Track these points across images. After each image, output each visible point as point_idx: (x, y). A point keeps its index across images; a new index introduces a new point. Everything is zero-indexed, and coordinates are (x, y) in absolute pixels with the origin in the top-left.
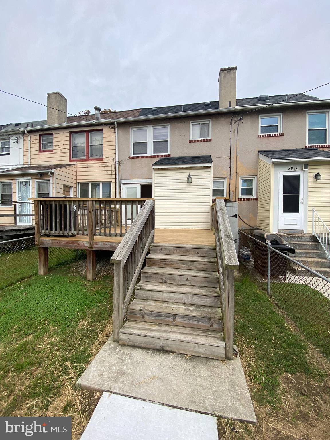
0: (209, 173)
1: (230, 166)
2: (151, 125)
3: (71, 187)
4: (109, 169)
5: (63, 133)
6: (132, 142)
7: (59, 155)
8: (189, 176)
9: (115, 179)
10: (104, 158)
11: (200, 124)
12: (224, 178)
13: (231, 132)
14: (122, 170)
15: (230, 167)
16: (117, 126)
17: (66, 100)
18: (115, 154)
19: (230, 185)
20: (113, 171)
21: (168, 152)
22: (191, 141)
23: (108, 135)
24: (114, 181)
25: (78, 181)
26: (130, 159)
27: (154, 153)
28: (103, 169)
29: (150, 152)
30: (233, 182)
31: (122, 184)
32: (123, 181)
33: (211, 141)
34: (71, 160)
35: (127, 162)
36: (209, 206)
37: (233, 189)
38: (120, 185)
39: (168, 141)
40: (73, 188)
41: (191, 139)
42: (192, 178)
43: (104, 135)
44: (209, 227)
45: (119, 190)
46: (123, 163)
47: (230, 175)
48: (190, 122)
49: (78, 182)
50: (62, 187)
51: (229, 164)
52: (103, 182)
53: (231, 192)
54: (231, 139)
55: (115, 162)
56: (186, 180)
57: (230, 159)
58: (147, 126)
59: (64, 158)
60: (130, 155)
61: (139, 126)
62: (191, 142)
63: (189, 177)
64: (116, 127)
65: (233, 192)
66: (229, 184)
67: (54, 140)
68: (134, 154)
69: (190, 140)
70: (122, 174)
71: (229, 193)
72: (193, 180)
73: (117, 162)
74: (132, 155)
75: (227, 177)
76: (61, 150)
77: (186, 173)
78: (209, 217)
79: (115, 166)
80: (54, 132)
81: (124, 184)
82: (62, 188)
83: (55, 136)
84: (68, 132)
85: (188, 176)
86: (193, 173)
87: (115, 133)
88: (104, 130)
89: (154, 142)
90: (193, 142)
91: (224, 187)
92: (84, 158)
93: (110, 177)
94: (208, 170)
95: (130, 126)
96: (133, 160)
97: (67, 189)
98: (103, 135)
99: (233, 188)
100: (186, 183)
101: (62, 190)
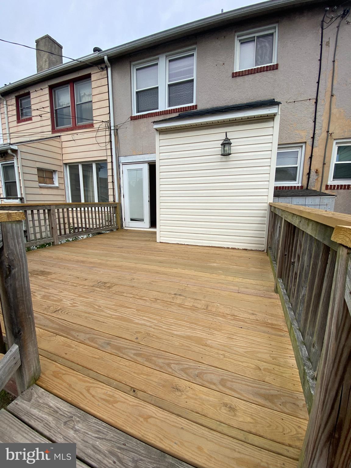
0: (270, 131)
1: (315, 118)
2: (163, 53)
3: (55, 171)
4: (102, 140)
5: (41, 89)
6: (135, 90)
7: (39, 124)
8: (227, 139)
9: (111, 156)
10: (94, 122)
11: (255, 36)
12: (299, 144)
13: (321, 45)
14: (121, 141)
15: (315, 122)
16: (109, 65)
17: (61, 48)
18: (109, 115)
19: (311, 158)
20: (107, 143)
21: (192, 102)
22: (236, 73)
23: (98, 83)
24: (109, 160)
25: (65, 162)
26: (131, 120)
27: (170, 105)
28: (93, 141)
29: (163, 105)
30: (318, 152)
31: (121, 164)
32: (123, 160)
33: (277, 69)
34: (54, 130)
35: (127, 126)
36: (266, 205)
37: (316, 167)
38: (118, 167)
39: (192, 81)
40: (57, 172)
41: (237, 69)
42: (231, 144)
43: (94, 85)
44: (263, 246)
45: (117, 173)
46: (121, 128)
47: (313, 138)
48: (234, 35)
49: (66, 164)
50: (35, 171)
51: (314, 115)
52: (96, 162)
53: (313, 173)
54: (320, 60)
55: (110, 128)
56: (219, 150)
57: (316, 103)
58: (157, 57)
59: (45, 129)
60: (132, 114)
61: (144, 58)
62: (236, 75)
63: (226, 143)
64: (109, 67)
65: (317, 172)
66: (310, 156)
67: (33, 102)
68: (138, 112)
69: (234, 72)
70: (120, 147)
71: (309, 174)
72: (233, 149)
73: (112, 128)
74: (135, 114)
75: (305, 143)
76: (41, 116)
77: (218, 135)
78: (265, 226)
79: (110, 135)
80: (31, 90)
81: (124, 164)
82: (36, 173)
83: (32, 95)
84: (47, 86)
85: (224, 140)
86: (234, 133)
87: (108, 77)
88: (92, 76)
89: (170, 86)
90: (239, 76)
91: (299, 162)
92: (71, 126)
93: (103, 153)
94: (270, 124)
95: (130, 62)
96: (136, 122)
97: (48, 175)
98: (91, 85)
99: (317, 164)
100: (220, 156)
101: (37, 176)
